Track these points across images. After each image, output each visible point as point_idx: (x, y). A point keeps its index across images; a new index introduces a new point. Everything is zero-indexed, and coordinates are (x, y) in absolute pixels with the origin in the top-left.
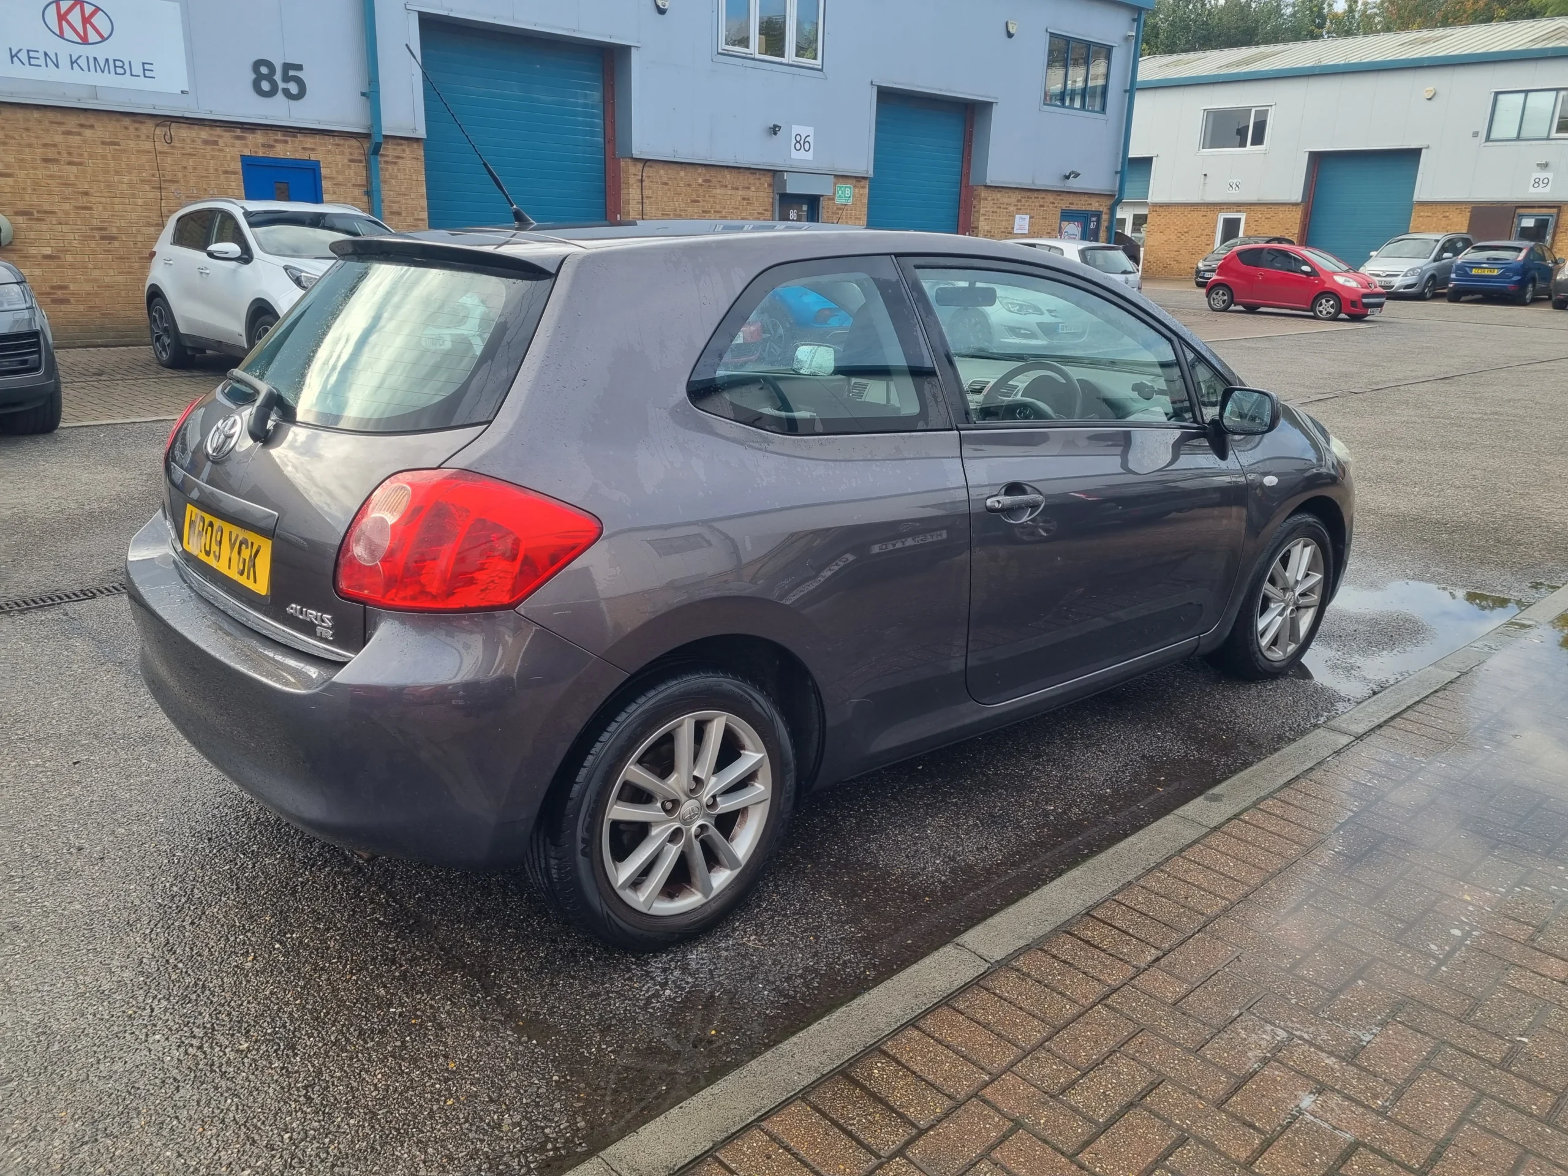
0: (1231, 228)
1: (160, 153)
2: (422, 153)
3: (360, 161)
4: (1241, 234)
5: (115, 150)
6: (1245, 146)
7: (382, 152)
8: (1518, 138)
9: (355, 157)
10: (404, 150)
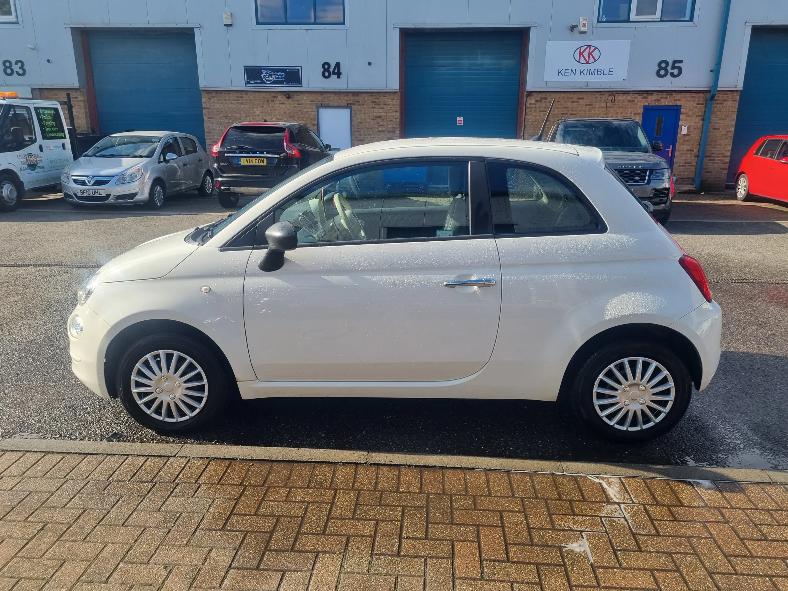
1: (609, 107)
2: (738, 97)
3: (703, 104)
5: (590, 108)
7: (715, 98)
9: (701, 102)
10: (728, 97)
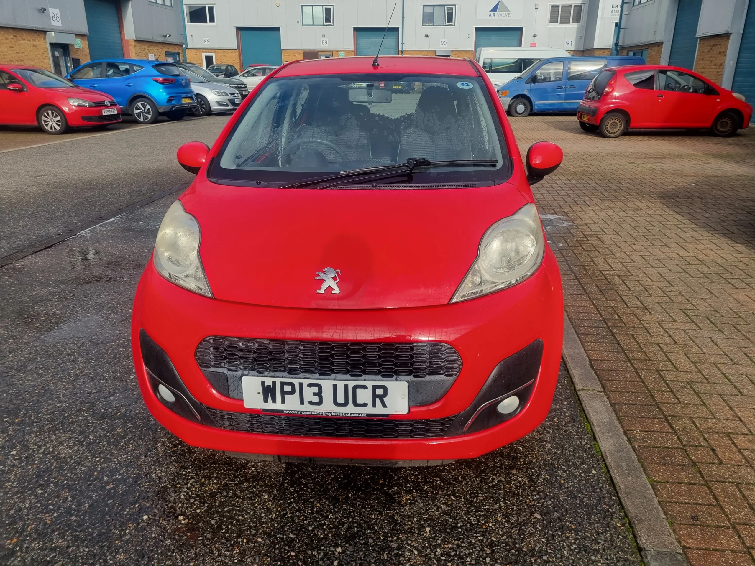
0: (209, 60)
4: (214, 63)
6: (207, 22)
8: (313, 25)
